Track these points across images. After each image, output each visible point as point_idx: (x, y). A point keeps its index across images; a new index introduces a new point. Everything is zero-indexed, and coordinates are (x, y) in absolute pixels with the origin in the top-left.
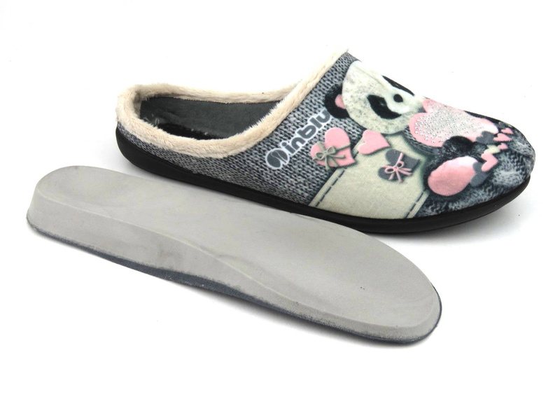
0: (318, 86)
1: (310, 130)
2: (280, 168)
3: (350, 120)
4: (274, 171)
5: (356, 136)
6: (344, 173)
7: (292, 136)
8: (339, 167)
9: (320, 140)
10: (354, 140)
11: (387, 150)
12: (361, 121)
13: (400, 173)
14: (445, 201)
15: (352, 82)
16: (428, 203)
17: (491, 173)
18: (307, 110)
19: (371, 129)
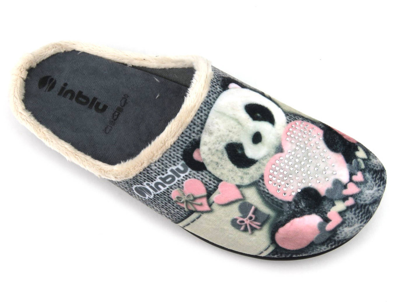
0: (176, 143)
1: (170, 179)
2: (146, 198)
3: (207, 172)
5: (213, 187)
6: (201, 217)
7: (155, 180)
8: (196, 211)
9: (179, 187)
10: (210, 191)
11: (241, 202)
12: (217, 173)
13: (250, 225)
17: (334, 231)
18: (166, 162)
19: (227, 181)
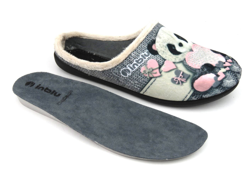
0: (145, 40)
1: (141, 60)
3: (159, 56)
4: (124, 77)
5: (162, 63)
6: (156, 80)
7: (133, 63)
8: (154, 77)
9: (145, 65)
10: (160, 65)
11: (175, 70)
12: (164, 56)
13: (181, 81)
14: (201, 94)
15: (160, 38)
16: (193, 95)
17: (222, 81)
18: (139, 51)
19: (168, 60)
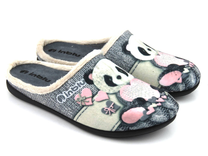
0: (82, 69)
1: (76, 88)
2: (62, 103)
3: (94, 85)
4: (60, 103)
5: (95, 93)
6: (87, 109)
7: (68, 90)
8: (86, 106)
9: (79, 93)
10: (94, 94)
11: (107, 100)
12: (98, 87)
13: (110, 111)
14: (128, 126)
15: (98, 68)
16: (121, 126)
17: (150, 116)
18: (76, 79)
19: (102, 91)
